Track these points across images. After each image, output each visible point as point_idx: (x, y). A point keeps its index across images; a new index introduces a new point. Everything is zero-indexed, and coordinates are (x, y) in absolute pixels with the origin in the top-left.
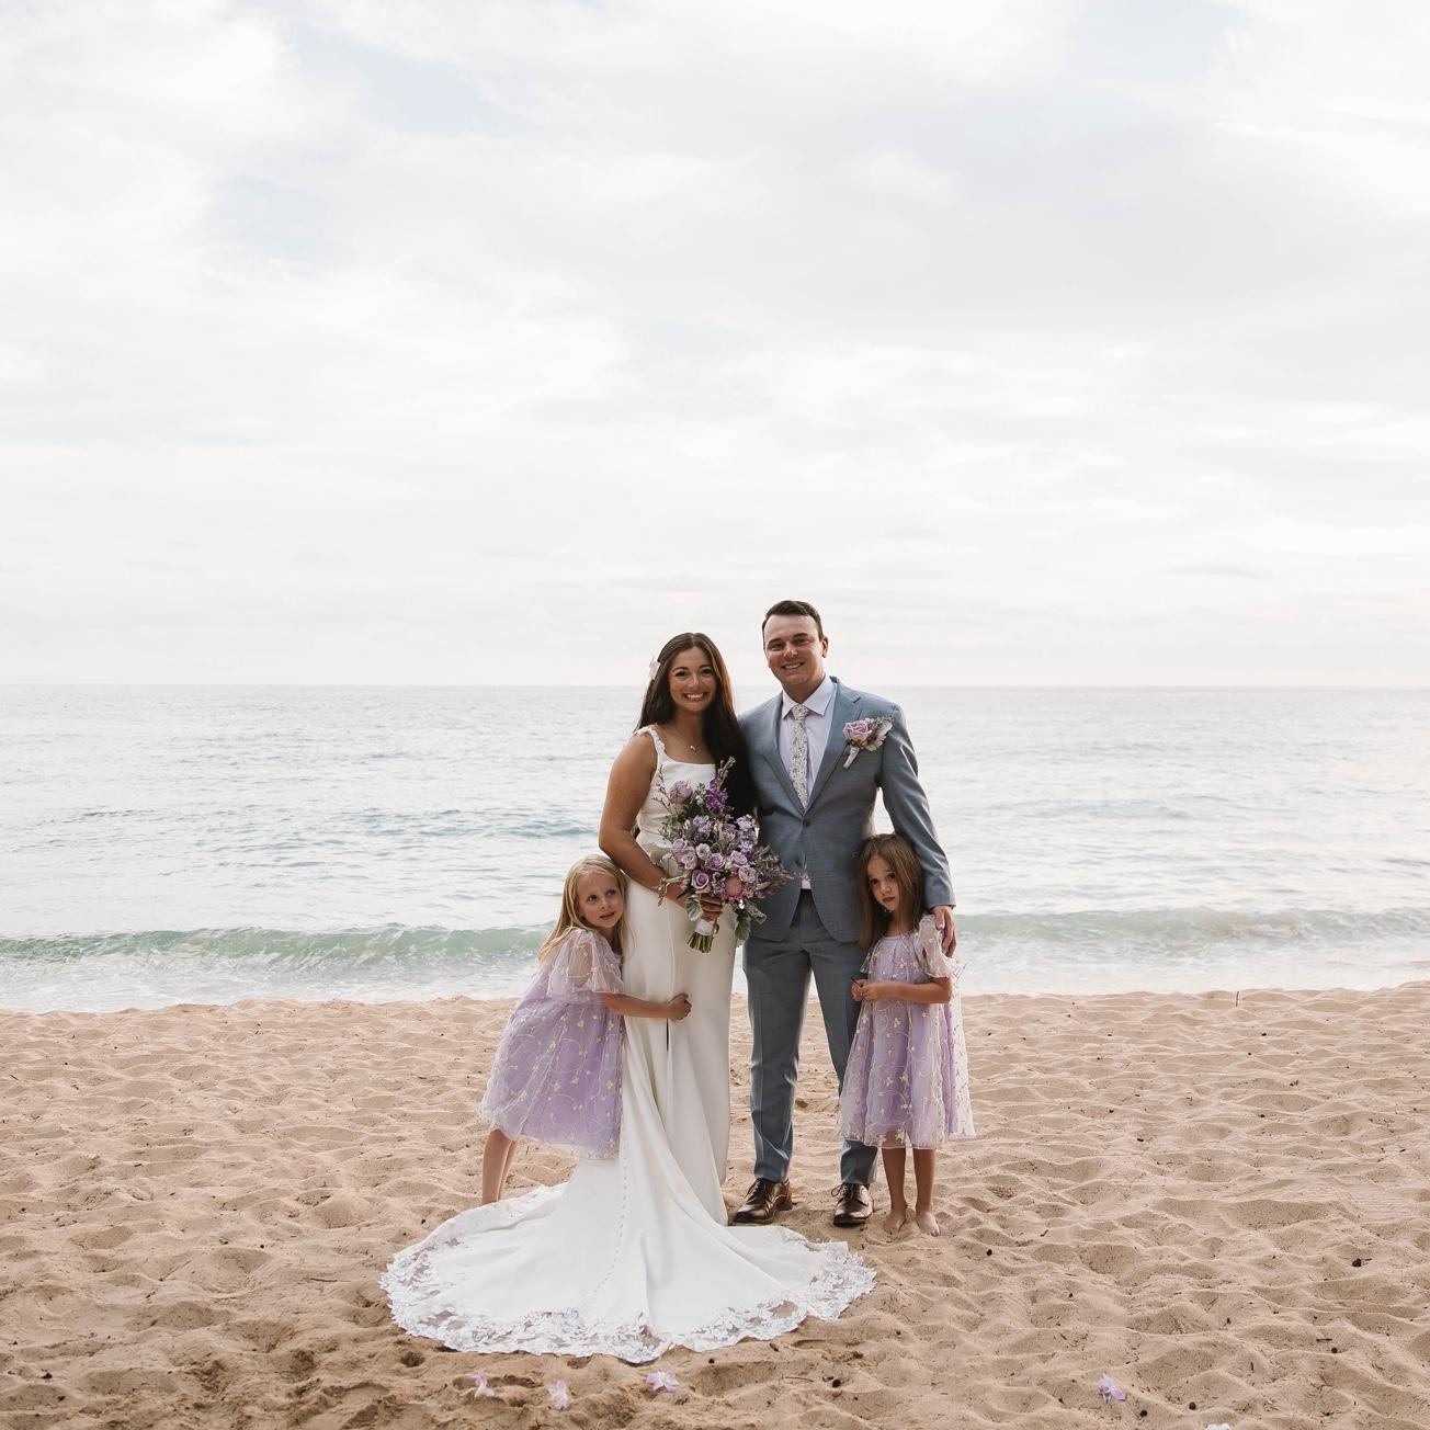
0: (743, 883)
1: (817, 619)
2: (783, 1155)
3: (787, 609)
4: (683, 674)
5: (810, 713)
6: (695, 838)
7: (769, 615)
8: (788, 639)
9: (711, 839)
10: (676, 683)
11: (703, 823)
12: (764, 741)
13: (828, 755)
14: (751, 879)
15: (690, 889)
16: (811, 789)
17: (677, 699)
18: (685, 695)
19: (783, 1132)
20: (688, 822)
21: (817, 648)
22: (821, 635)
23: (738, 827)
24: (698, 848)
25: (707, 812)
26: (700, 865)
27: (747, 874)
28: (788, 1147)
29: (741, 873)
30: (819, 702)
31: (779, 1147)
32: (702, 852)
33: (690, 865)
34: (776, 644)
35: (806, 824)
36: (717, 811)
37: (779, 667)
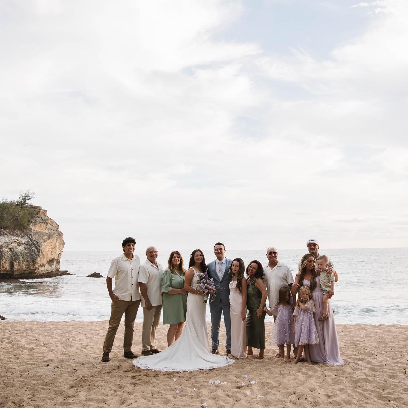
0: (213, 290)
1: (224, 246)
2: (217, 345)
3: (219, 244)
4: (197, 256)
5: (222, 263)
6: (204, 283)
7: (215, 245)
8: (219, 249)
9: (207, 283)
10: (195, 257)
11: (205, 280)
12: (213, 268)
13: (226, 271)
14: (215, 289)
15: (204, 292)
16: (222, 276)
17: (196, 261)
18: (197, 260)
19: (217, 341)
20: (202, 280)
21: (223, 251)
22: (224, 249)
23: (211, 280)
24: (205, 285)
25: (205, 278)
26: (206, 288)
27: (214, 288)
28: (218, 344)
29: (213, 288)
30: (224, 261)
31: (217, 343)
32: (206, 285)
33: (204, 288)
34: (217, 250)
35: (221, 283)
36: (207, 278)
37: (216, 254)
